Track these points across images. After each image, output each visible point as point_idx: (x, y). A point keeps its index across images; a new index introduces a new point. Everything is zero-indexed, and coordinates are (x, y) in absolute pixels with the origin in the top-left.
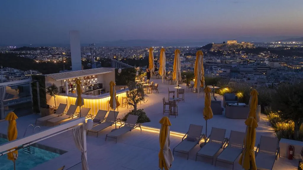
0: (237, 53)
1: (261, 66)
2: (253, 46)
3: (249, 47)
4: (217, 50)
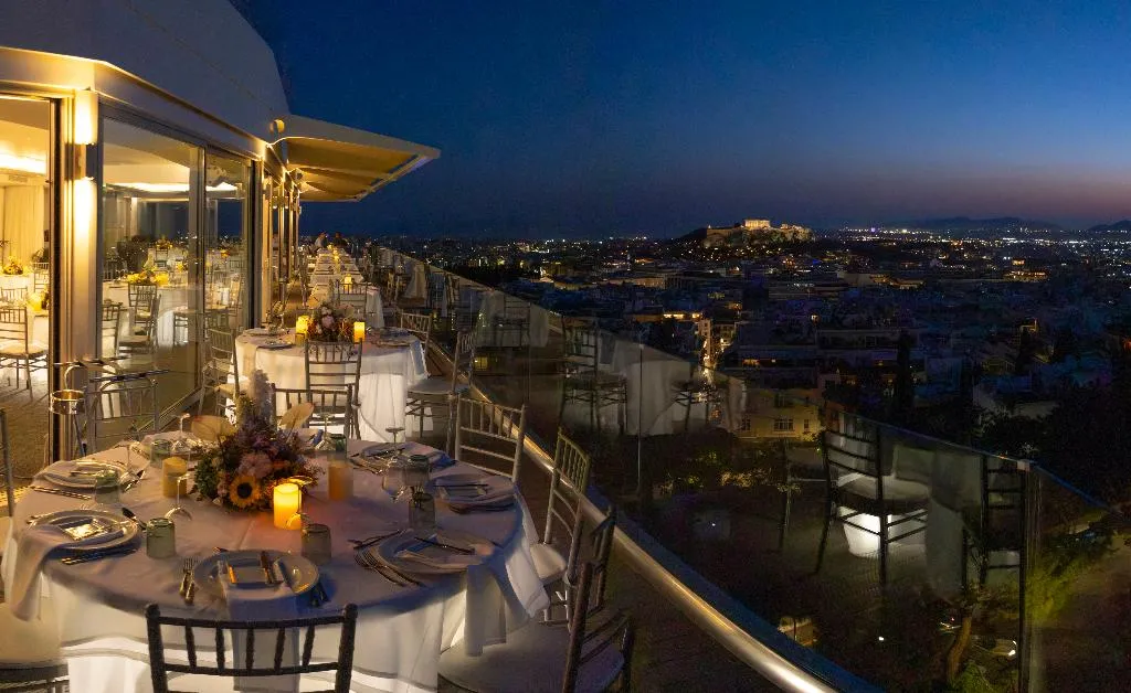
0: (769, 254)
3: (800, 237)
4: (718, 244)
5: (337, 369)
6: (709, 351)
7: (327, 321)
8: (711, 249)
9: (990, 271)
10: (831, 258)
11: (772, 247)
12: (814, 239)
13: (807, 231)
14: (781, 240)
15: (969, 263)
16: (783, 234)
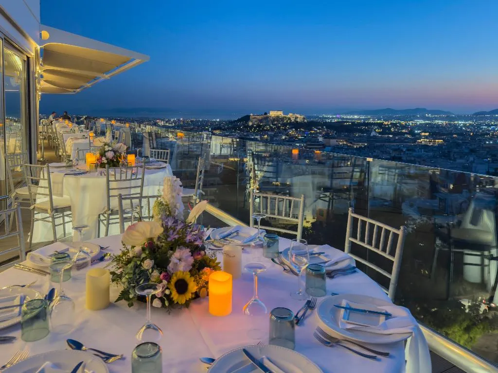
0: (282, 129)
1: (313, 143)
2: (304, 118)
3: (298, 120)
4: (256, 123)
5: (126, 184)
6: (253, 178)
7: (110, 155)
8: (252, 126)
9: (407, 138)
10: (315, 131)
11: (285, 125)
12: (306, 121)
13: (302, 117)
14: (289, 121)
15: (394, 134)
16: (289, 119)
